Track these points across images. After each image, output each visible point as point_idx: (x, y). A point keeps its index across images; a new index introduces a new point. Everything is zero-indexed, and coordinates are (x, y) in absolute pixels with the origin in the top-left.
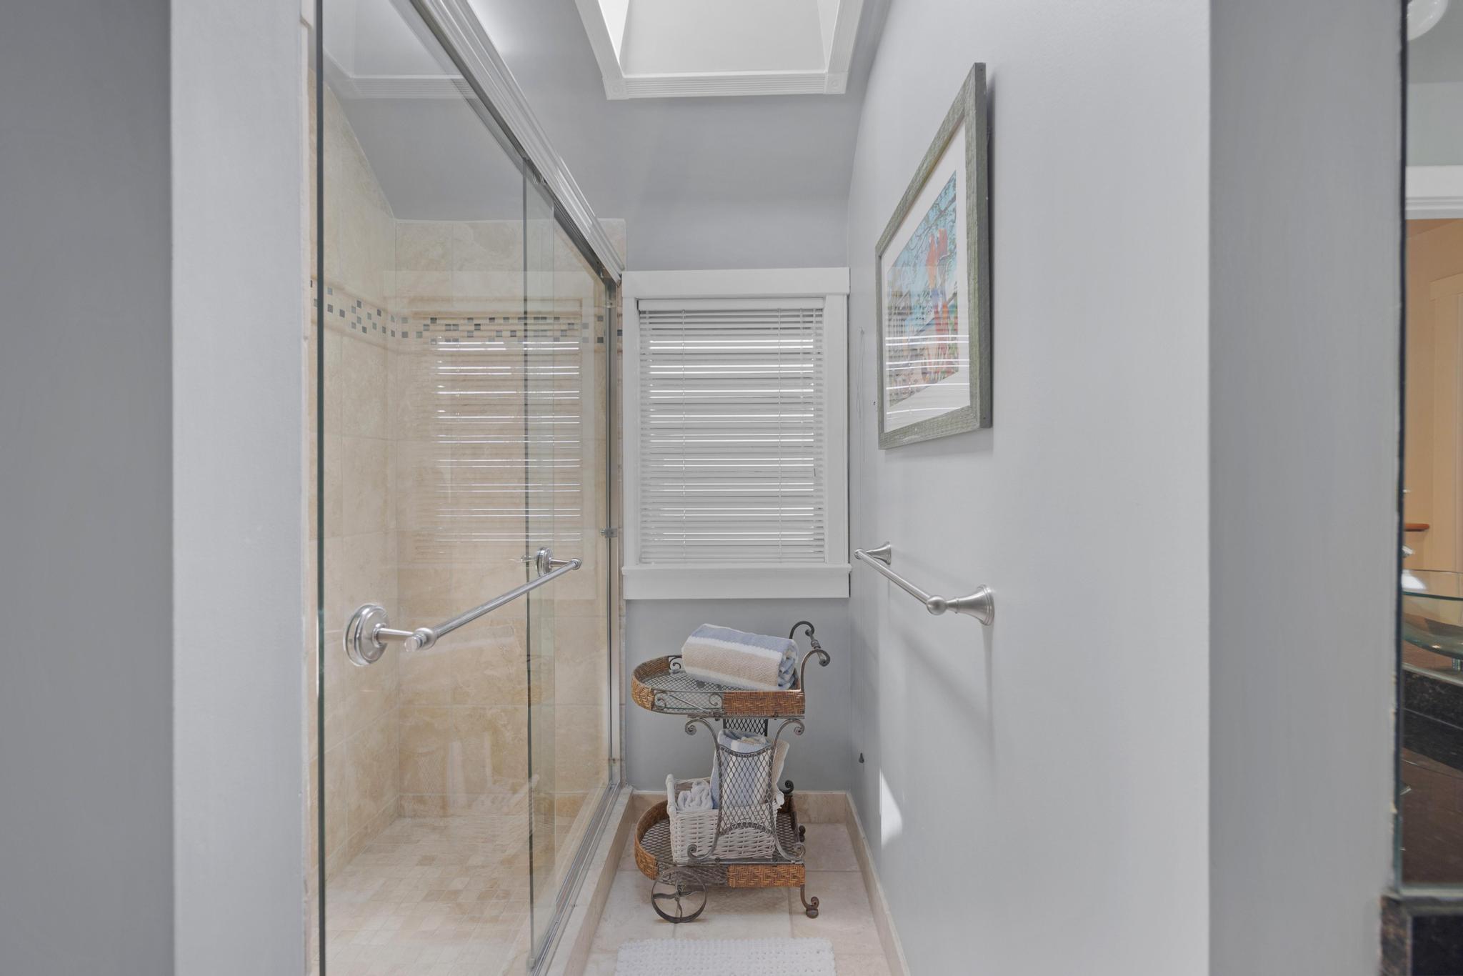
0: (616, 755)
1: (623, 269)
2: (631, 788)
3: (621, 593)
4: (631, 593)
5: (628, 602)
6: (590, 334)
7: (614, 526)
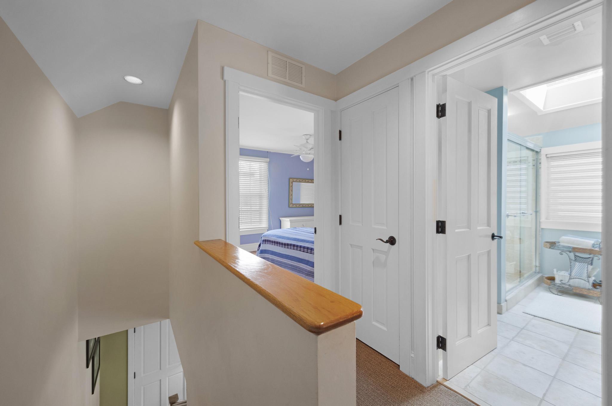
0: (538, 265)
1: (541, 148)
2: (542, 274)
3: (540, 226)
4: (543, 226)
5: (542, 229)
6: (531, 164)
7: (538, 210)
